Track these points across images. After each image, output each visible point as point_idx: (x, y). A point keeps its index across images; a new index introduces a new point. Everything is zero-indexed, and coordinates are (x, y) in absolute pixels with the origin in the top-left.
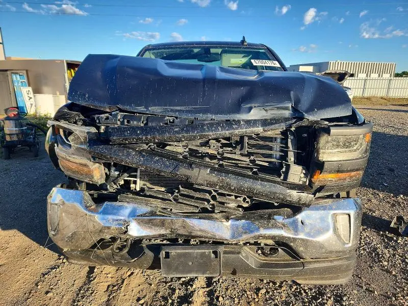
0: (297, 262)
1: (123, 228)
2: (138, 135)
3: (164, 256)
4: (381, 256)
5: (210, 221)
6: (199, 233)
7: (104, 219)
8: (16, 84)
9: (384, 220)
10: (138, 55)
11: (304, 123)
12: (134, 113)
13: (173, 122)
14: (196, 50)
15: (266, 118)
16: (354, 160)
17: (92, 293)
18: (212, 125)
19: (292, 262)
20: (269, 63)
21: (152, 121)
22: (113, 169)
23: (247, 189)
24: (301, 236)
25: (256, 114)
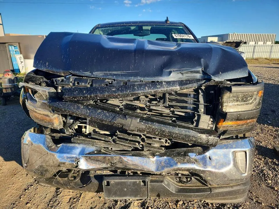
0: (206, 187)
1: (74, 164)
2: (84, 94)
3: (106, 184)
4: (266, 176)
5: (140, 158)
6: (132, 167)
7: (60, 157)
8: (12, 53)
9: (269, 148)
10: (90, 32)
11: (211, 83)
12: (82, 76)
13: (112, 83)
14: (132, 28)
15: (182, 79)
16: (249, 111)
17: (58, 204)
18: (140, 86)
19: (202, 187)
20: (186, 37)
21: (96, 83)
22: (69, 118)
23: (168, 134)
24: (209, 169)
25: (174, 76)
